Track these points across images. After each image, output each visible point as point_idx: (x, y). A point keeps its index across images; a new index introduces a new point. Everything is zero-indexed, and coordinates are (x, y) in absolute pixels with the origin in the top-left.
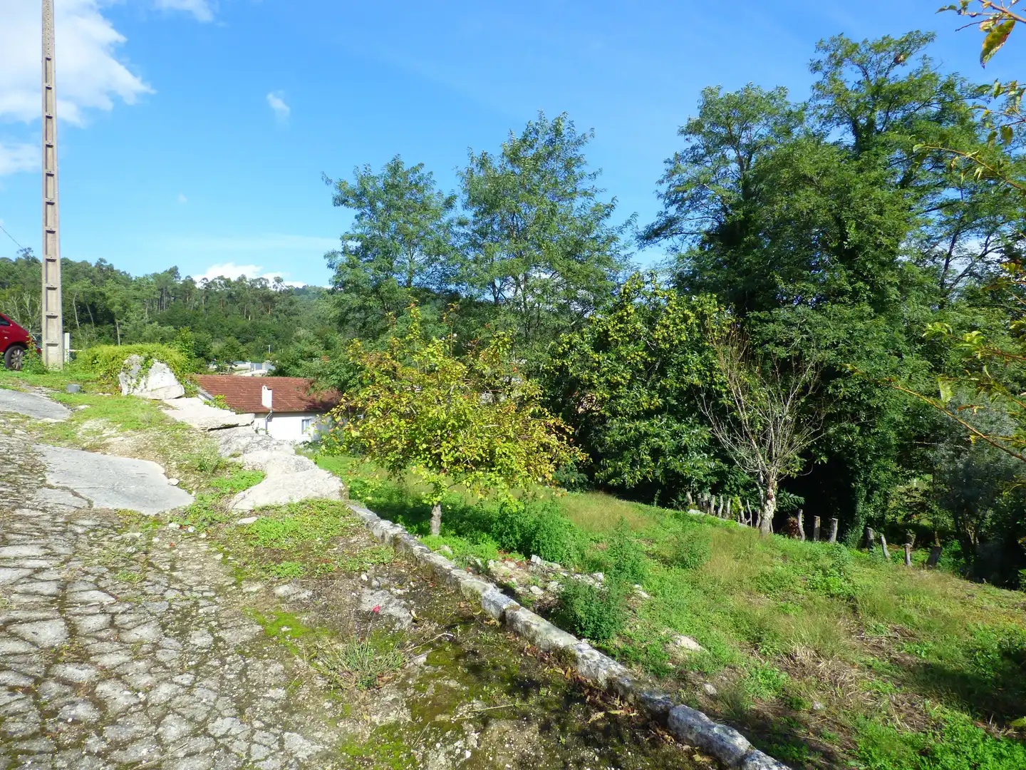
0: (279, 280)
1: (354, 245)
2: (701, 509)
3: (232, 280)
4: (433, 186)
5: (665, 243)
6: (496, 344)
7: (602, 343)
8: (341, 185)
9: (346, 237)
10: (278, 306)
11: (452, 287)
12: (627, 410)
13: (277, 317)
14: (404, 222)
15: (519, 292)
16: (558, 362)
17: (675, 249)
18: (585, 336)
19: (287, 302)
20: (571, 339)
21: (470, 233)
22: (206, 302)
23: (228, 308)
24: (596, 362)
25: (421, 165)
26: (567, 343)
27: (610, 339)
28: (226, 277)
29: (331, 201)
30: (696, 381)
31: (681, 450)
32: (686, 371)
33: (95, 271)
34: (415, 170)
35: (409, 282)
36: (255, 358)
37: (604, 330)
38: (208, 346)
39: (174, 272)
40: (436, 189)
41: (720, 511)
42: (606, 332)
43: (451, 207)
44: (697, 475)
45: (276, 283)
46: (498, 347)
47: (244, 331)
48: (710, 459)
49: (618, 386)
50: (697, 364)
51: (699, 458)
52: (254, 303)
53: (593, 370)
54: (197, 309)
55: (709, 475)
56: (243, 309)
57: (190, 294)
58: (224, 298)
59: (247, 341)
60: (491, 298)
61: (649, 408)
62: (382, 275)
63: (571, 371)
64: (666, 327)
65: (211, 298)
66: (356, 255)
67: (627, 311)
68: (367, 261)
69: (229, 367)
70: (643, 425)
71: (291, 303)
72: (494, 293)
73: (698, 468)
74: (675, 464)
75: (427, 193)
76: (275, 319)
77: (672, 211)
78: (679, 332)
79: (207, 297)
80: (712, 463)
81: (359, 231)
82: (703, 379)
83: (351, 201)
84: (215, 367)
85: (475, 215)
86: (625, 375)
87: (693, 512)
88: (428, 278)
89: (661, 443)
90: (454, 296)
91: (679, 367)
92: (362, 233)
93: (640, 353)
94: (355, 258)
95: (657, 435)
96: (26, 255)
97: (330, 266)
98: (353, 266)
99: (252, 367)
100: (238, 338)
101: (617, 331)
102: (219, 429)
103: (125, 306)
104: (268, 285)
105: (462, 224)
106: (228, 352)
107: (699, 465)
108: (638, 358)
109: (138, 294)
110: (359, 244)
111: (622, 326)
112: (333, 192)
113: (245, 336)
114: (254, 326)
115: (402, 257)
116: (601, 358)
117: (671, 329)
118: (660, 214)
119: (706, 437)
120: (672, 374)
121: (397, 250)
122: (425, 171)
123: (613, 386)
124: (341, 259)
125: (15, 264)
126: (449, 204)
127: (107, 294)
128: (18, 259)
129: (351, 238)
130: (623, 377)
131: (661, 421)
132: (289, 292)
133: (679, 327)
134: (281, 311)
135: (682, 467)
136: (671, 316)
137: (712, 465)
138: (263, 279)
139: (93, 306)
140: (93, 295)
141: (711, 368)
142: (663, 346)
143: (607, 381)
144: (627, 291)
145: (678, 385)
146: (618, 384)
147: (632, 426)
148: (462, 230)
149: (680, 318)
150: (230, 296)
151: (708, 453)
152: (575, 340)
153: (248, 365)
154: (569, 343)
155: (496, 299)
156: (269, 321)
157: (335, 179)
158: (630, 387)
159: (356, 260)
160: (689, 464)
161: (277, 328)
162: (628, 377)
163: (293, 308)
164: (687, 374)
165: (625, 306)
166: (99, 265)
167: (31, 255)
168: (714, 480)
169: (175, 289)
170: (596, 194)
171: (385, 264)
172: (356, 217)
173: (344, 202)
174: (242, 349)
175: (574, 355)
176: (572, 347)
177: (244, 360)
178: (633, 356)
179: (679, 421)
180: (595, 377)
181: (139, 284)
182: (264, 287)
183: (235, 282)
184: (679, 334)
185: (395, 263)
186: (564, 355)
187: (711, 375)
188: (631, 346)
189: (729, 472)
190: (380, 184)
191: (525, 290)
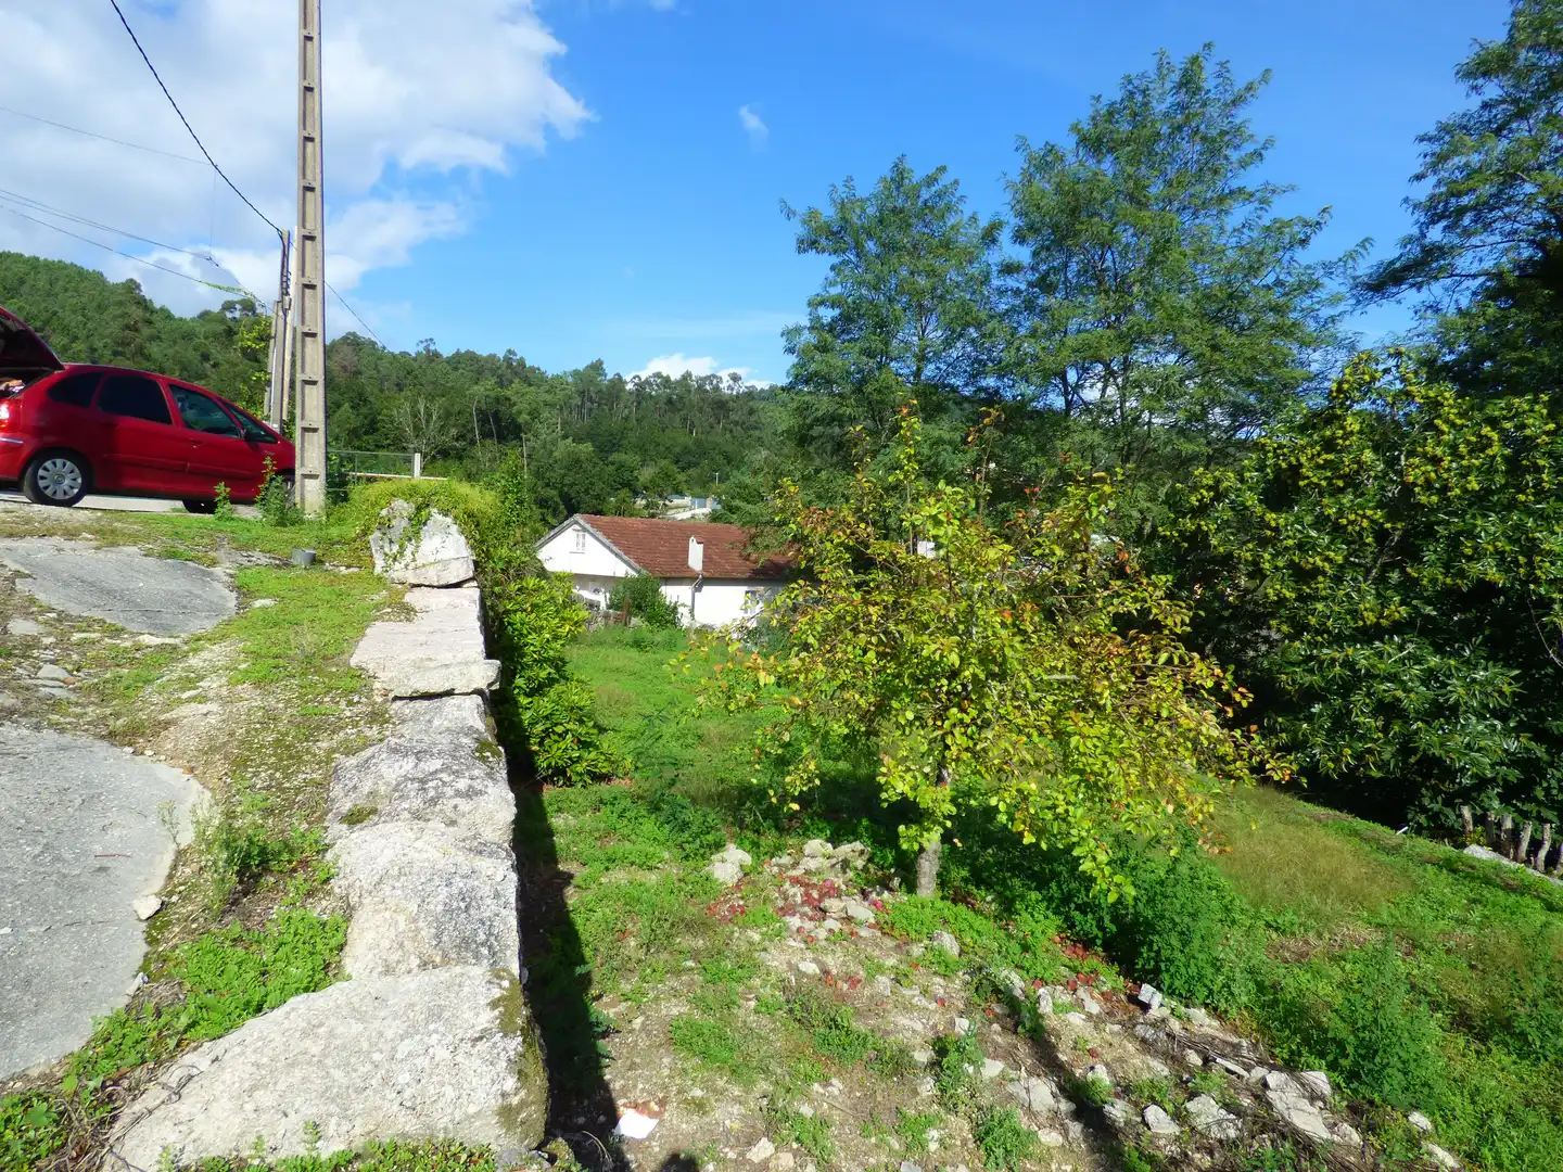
0: (735, 378)
1: (827, 314)
2: (1497, 846)
3: (673, 379)
4: (961, 207)
5: (1411, 297)
6: (1084, 499)
7: (1282, 490)
8: (813, 214)
9: (817, 303)
10: (734, 417)
11: (990, 382)
12: (1330, 623)
13: (731, 432)
14: (912, 273)
15: (1111, 391)
16: (1188, 524)
17: (1435, 308)
18: (1247, 474)
19: (746, 409)
20: (1218, 481)
21: (1023, 287)
22: (637, 408)
23: (666, 419)
24: (1272, 529)
25: (942, 169)
26: (1209, 488)
27: (1302, 483)
28: (665, 374)
29: (794, 244)
30: (1494, 574)
31: (1443, 712)
32: (1469, 551)
33: (504, 368)
34: (931, 181)
35: (917, 373)
36: (697, 490)
37: (1290, 464)
38: (636, 473)
39: (597, 367)
40: (967, 210)
41: (1542, 854)
42: (1295, 470)
43: (994, 241)
44: (1474, 763)
45: (731, 382)
46: (1088, 507)
47: (686, 450)
48: (1507, 733)
49: (1315, 578)
50: (1497, 539)
51: (1480, 728)
52: (701, 410)
53: (1263, 543)
54: (626, 419)
55: (1502, 764)
56: (685, 419)
57: (618, 397)
58: (661, 405)
59: (690, 465)
60: (1059, 403)
61: (1378, 624)
62: (872, 363)
63: (1214, 542)
64: (1435, 461)
65: (644, 404)
66: (831, 330)
67: (1343, 428)
68: (849, 341)
69: (661, 502)
70: (1361, 656)
71: (751, 412)
72: (1066, 393)
73: (1480, 750)
74: (1429, 738)
75: (951, 221)
76: (728, 435)
77: (1436, 234)
78: (1464, 474)
79: (639, 403)
80: (1510, 742)
81: (835, 291)
82: (1511, 570)
83: (823, 242)
84: (644, 502)
85: (1035, 254)
86: (1332, 554)
87: (1479, 853)
88: (950, 366)
89: (1400, 694)
90: (992, 398)
91: (1454, 542)
92: (841, 295)
93: (1369, 512)
94: (829, 337)
95: (1393, 678)
96: (427, 349)
97: (791, 350)
98: (823, 348)
99: (693, 503)
100: (677, 462)
101: (1319, 467)
102: (412, 698)
103: (534, 414)
104: (721, 386)
105: (1009, 269)
106: (661, 482)
107: (1482, 744)
108: (1365, 523)
109: (548, 398)
110: (837, 312)
111: (1331, 457)
112: (797, 229)
113: (685, 460)
114: (698, 443)
115: (907, 334)
116: (1281, 521)
117: (1445, 464)
118: (1409, 240)
119: (1506, 689)
120: (1433, 557)
121: (897, 320)
122: (945, 180)
123: (1302, 575)
124: (808, 338)
125: (415, 360)
126: (990, 237)
127: (514, 399)
128: (418, 354)
129: (822, 303)
130: (1327, 559)
131: (1401, 648)
132: (751, 394)
133: (1464, 462)
134: (736, 423)
135: (1442, 745)
136: (1446, 437)
137: (1513, 745)
138: (714, 376)
139: (496, 414)
140: (497, 400)
141: (1531, 549)
142: (1423, 499)
143: (1291, 565)
144: (1346, 386)
145: (1448, 581)
146: (1316, 572)
147: (1337, 655)
148: (1011, 282)
149: (1468, 443)
150: (670, 401)
151: (1504, 719)
152: (1226, 484)
153: (687, 500)
154: (1213, 488)
155: (1069, 403)
156: (719, 437)
157: (801, 210)
158: (1338, 580)
159: (830, 339)
160: (1458, 741)
161: (730, 448)
162: (1340, 559)
163: (753, 418)
164: (1470, 559)
165: (1338, 417)
166: (508, 360)
167: (432, 348)
168: (1514, 775)
169: (600, 391)
170: (1275, 198)
171: (877, 345)
172: (833, 268)
173: (813, 244)
174: (681, 477)
175: (1223, 511)
176: (1219, 497)
177: (681, 494)
178: (1352, 517)
179: (1439, 650)
180: (1267, 556)
181: (554, 384)
182: (717, 389)
183: (677, 382)
184: (1464, 476)
185: (895, 343)
186: (1202, 510)
187: (1530, 564)
188: (1346, 500)
189: (1551, 765)
190: (871, 211)
191: (1124, 387)
